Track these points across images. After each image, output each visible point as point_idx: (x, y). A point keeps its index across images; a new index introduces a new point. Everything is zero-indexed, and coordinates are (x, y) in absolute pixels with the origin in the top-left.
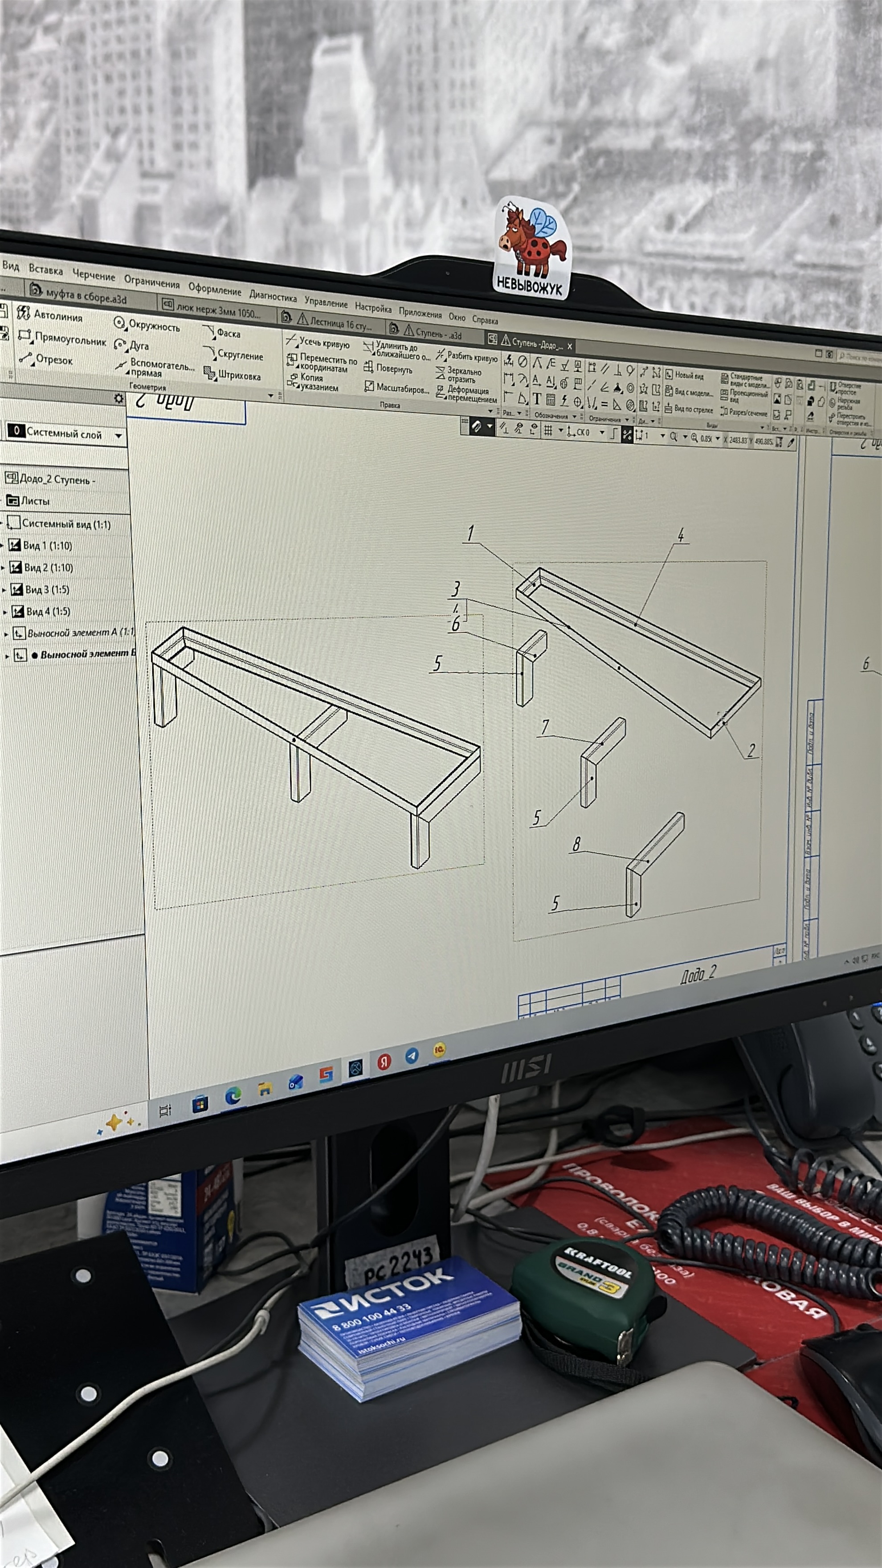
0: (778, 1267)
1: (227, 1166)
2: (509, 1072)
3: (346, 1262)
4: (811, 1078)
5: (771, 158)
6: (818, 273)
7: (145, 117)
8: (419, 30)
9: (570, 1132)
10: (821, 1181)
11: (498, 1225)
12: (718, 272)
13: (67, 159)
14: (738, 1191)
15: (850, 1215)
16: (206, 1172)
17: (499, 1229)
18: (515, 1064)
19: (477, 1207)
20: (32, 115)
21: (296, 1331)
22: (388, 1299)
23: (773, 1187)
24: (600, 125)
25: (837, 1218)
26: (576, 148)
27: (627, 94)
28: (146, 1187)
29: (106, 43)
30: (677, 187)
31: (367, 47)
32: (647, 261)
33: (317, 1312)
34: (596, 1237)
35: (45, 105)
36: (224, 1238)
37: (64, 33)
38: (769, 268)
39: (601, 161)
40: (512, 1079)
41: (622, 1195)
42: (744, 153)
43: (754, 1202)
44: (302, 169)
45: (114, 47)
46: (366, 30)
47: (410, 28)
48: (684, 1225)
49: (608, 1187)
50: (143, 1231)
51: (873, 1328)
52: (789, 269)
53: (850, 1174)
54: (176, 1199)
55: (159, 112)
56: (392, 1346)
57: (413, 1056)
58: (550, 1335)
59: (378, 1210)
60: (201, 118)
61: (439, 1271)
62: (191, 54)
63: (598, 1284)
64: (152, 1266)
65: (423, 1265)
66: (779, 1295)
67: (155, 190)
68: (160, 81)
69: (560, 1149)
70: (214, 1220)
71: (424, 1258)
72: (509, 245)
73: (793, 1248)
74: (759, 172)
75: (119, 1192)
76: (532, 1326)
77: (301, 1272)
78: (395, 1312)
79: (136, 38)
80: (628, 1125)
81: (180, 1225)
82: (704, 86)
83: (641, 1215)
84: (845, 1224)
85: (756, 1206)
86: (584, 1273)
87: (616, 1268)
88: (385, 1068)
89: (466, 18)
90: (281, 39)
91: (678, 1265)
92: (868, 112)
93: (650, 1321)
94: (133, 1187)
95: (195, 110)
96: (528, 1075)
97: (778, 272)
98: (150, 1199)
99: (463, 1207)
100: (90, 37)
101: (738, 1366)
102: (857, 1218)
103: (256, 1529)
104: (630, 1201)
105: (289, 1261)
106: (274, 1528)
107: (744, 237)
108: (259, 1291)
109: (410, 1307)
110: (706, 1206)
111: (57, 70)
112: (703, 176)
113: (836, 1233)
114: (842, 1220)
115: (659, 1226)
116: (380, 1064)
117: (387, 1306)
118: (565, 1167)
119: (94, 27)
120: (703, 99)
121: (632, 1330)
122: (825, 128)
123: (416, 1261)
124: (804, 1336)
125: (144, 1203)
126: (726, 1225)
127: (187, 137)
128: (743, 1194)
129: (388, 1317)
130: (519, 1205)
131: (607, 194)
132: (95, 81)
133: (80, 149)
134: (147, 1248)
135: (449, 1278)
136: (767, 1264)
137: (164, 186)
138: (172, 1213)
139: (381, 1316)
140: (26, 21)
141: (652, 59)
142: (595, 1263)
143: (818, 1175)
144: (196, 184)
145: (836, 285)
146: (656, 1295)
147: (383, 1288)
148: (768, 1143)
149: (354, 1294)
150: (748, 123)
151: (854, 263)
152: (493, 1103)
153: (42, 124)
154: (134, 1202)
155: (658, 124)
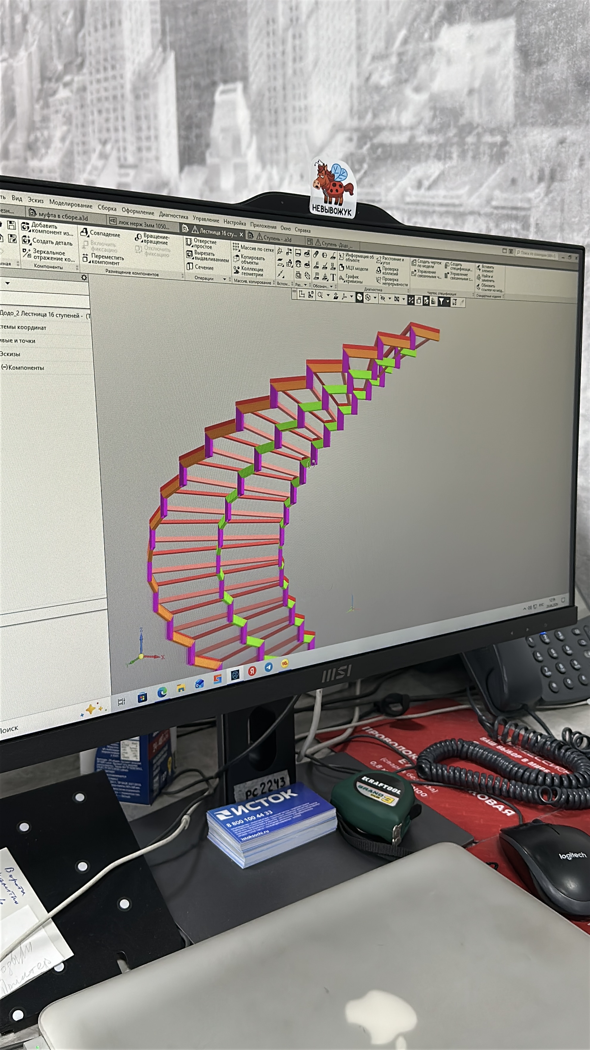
0: (487, 785)
1: (167, 731)
2: (326, 676)
3: (235, 787)
4: (505, 676)
5: (477, 145)
6: (505, 212)
7: (121, 133)
8: (275, 78)
9: (367, 709)
10: (511, 736)
11: (322, 763)
12: (447, 213)
13: (78, 159)
14: (463, 741)
15: (528, 754)
16: (154, 734)
17: (324, 765)
18: (330, 671)
19: (312, 753)
20: (58, 134)
21: (206, 826)
22: (259, 807)
23: (484, 739)
24: (379, 129)
25: (520, 757)
26: (365, 144)
27: (394, 111)
28: (119, 744)
29: (98, 91)
30: (424, 164)
31: (245, 89)
32: (407, 207)
33: (218, 816)
34: (380, 770)
35: (65, 128)
36: (165, 773)
37: (75, 86)
38: (476, 209)
39: (380, 150)
40: (328, 680)
41: (396, 744)
42: (462, 143)
43: (472, 748)
44: (210, 160)
45: (103, 94)
46: (245, 79)
47: (269, 77)
48: (432, 762)
49: (388, 740)
50: (118, 770)
51: (542, 822)
52: (488, 210)
53: (527, 731)
54: (136, 751)
55: (129, 130)
56: (261, 835)
57: (269, 667)
58: (354, 828)
59: (253, 756)
60: (152, 133)
61: (289, 791)
62: (146, 96)
63: (381, 798)
64: (124, 790)
65: (280, 787)
66: (487, 802)
67: (127, 175)
68: (129, 111)
69: (360, 719)
70: (159, 763)
71: (280, 784)
72: (319, 186)
73: (495, 775)
74: (470, 154)
75: (104, 747)
76: (342, 822)
77: (209, 792)
78: (263, 815)
79: (115, 88)
80: (399, 704)
81: (139, 766)
82: (438, 105)
83: (407, 756)
84: (525, 760)
85: (473, 750)
86: (373, 791)
87: (392, 788)
88: (252, 675)
89: (301, 70)
90: (197, 86)
91: (428, 785)
92: (532, 117)
93: (411, 819)
94: (112, 745)
95: (149, 128)
96: (337, 678)
97: (482, 212)
98: (122, 751)
99: (303, 753)
100: (89, 88)
101: (463, 845)
102: (532, 757)
103: (181, 945)
104: (401, 748)
105: (203, 786)
106: (191, 944)
107: (463, 191)
108: (184, 804)
109: (272, 813)
110: (444, 750)
111: (72, 108)
112: (438, 157)
113: (520, 765)
114: (524, 757)
115: (417, 763)
116: (249, 672)
117: (258, 812)
118: (364, 729)
119: (91, 83)
120: (438, 113)
121: (401, 824)
122: (508, 128)
123: (276, 785)
124: (502, 826)
125: (118, 753)
126: (457, 761)
127: (144, 144)
128: (466, 743)
129: (259, 818)
130: (336, 751)
131: (383, 170)
132: (92, 113)
133: (85, 152)
134: (120, 779)
135: (295, 795)
136: (480, 784)
137: (132, 172)
138: (134, 759)
139: (255, 818)
140: (54, 80)
141: (408, 91)
142: (379, 785)
143: (509, 732)
144: (150, 171)
145: (516, 218)
146: (415, 803)
147: (257, 801)
148: (480, 713)
149: (240, 805)
150: (463, 126)
151: (526, 205)
152: (319, 694)
153: (63, 139)
154: (112, 753)
155: (412, 128)
